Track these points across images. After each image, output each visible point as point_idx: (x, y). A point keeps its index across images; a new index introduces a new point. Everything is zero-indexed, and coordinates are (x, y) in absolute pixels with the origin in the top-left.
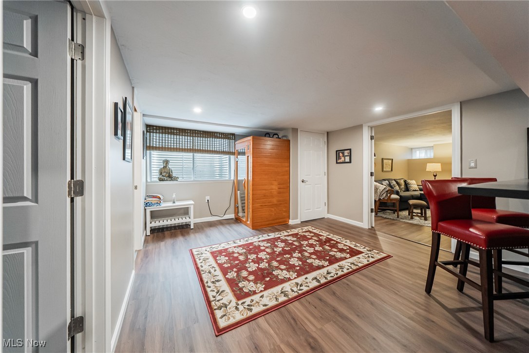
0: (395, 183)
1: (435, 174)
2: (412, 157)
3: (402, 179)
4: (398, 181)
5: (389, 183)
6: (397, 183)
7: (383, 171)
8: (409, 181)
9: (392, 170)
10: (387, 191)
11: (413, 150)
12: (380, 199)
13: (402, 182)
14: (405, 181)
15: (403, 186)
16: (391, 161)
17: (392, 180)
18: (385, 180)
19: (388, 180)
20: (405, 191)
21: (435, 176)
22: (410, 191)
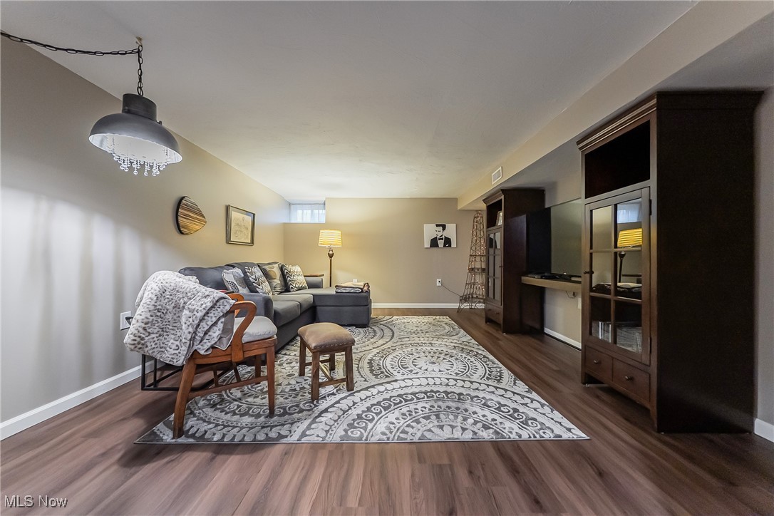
0: (259, 273)
1: (331, 252)
2: (290, 219)
3: (275, 263)
4: (267, 268)
5: (245, 273)
6: (266, 274)
7: (228, 241)
8: (290, 267)
9: (252, 242)
10: (231, 312)
11: (292, 206)
12: (194, 355)
13: (276, 271)
14: (282, 269)
15: (277, 281)
16: (249, 219)
17: (252, 265)
18: (233, 266)
19: (242, 266)
20: (281, 292)
21: (331, 256)
22: (292, 290)
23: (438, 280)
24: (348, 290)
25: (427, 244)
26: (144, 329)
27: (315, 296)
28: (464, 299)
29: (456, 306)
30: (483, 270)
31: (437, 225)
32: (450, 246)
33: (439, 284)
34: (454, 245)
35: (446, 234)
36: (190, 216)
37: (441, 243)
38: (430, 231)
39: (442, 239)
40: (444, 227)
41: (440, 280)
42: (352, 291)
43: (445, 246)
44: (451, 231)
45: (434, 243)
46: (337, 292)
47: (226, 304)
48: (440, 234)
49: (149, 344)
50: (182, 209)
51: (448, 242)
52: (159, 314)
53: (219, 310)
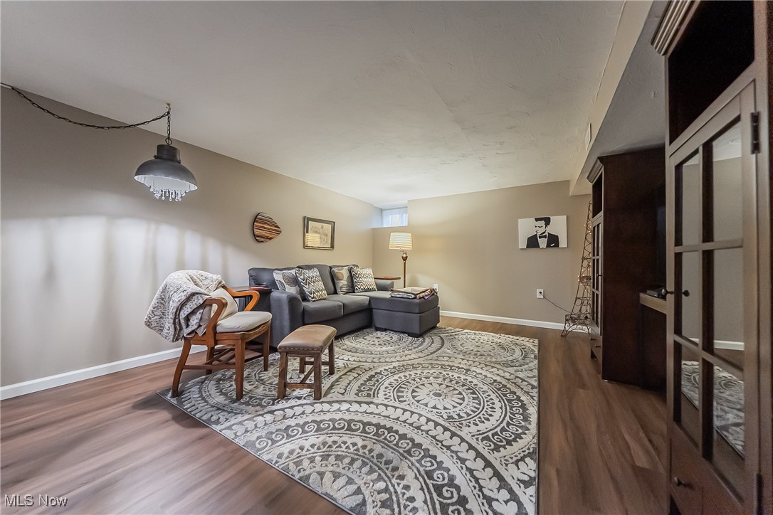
1: (404, 256)
2: (382, 225)
4: (336, 270)
5: (295, 274)
7: (305, 246)
8: (358, 269)
9: (332, 247)
11: (384, 212)
13: (344, 273)
14: (350, 271)
15: (343, 282)
16: (329, 227)
20: (347, 293)
21: (405, 259)
22: (356, 291)
23: (538, 291)
24: (401, 295)
25: (523, 243)
26: (153, 312)
27: (371, 299)
28: (572, 319)
29: (560, 326)
30: (588, 278)
31: (537, 220)
32: (557, 245)
33: (539, 296)
34: (563, 243)
35: (551, 229)
36: (265, 228)
37: (543, 243)
38: (527, 227)
39: (545, 237)
40: (547, 221)
41: (542, 291)
42: (405, 296)
43: (548, 246)
44: (559, 226)
45: (532, 242)
46: (392, 296)
47: (199, 298)
48: (541, 231)
49: (153, 323)
50: (257, 222)
51: (553, 241)
52: (162, 302)
53: (194, 303)
